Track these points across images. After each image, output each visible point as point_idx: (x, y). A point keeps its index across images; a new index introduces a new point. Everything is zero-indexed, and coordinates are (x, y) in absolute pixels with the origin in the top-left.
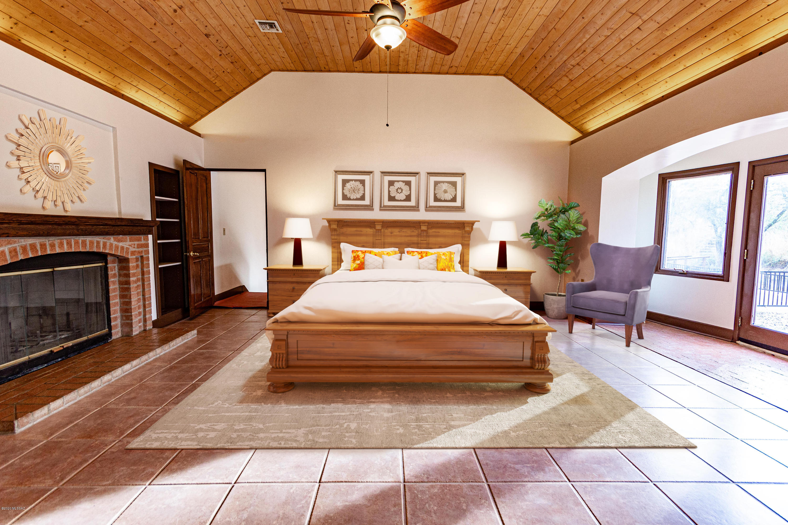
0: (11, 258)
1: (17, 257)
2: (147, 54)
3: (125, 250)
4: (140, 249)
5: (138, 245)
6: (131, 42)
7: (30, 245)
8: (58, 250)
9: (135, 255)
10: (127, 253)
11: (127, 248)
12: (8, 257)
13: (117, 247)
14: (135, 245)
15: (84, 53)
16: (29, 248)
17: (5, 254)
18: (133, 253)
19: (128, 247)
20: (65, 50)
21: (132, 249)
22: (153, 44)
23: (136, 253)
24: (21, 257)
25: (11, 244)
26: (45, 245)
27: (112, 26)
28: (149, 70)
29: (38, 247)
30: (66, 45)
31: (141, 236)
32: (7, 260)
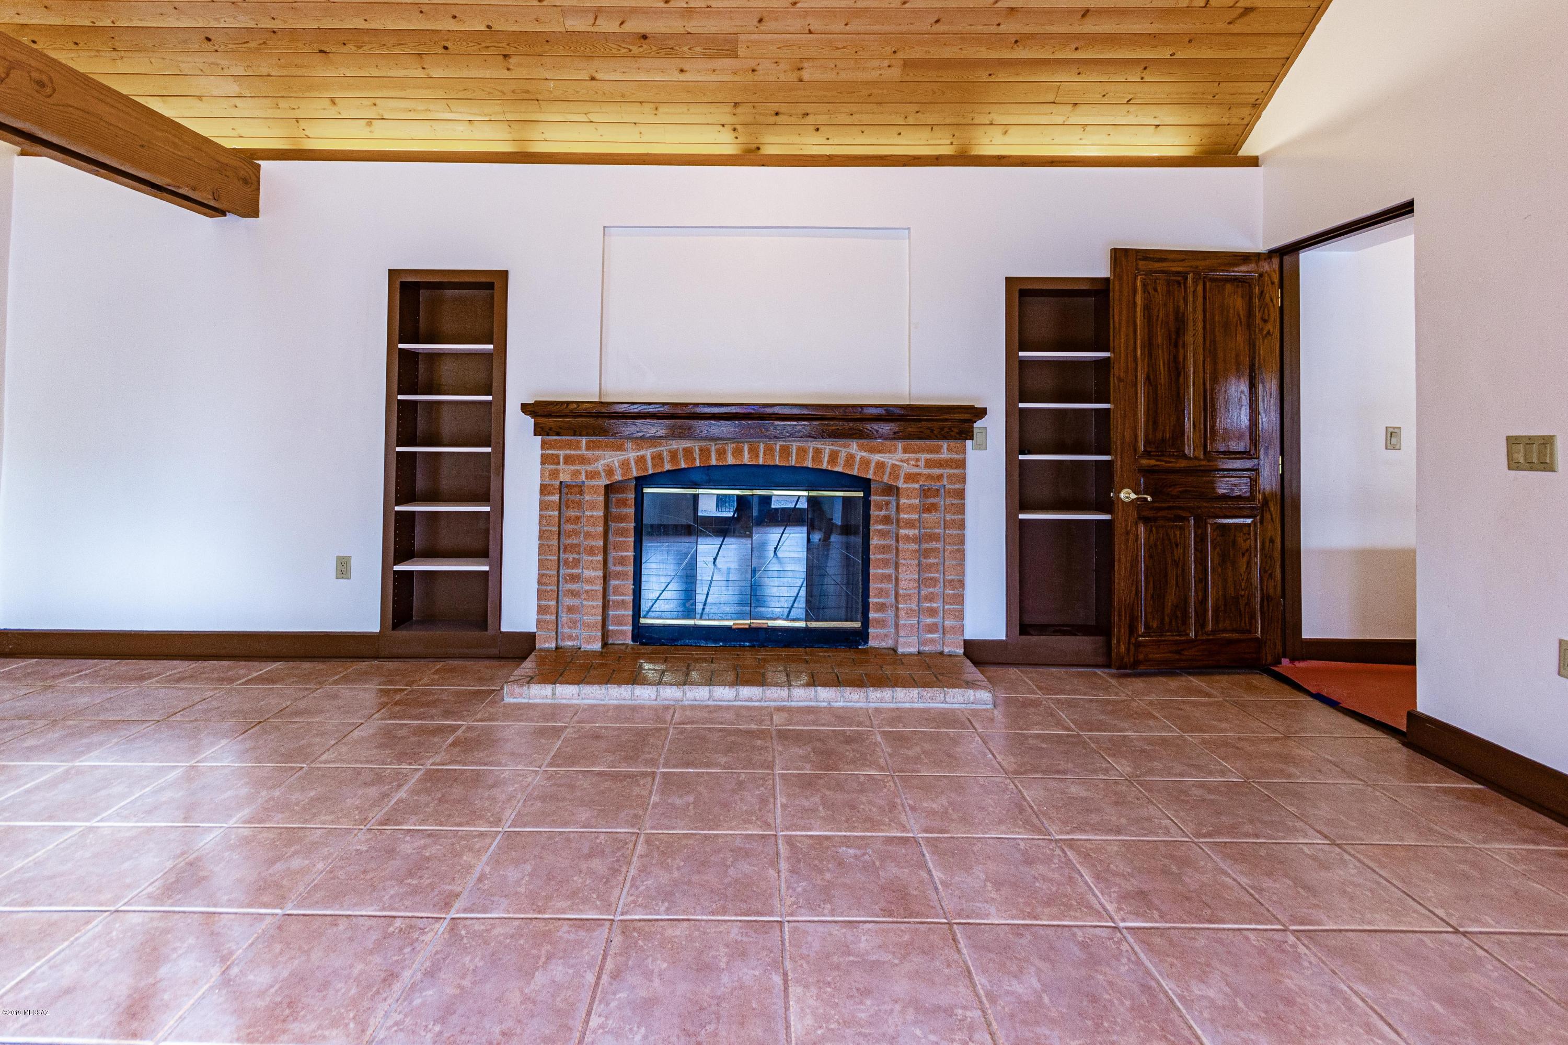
0: (654, 466)
1: (662, 466)
2: (949, 52)
3: (888, 470)
4: (936, 471)
5: (926, 461)
6: (895, 52)
7: (684, 449)
8: (730, 460)
9: (917, 482)
10: (897, 477)
11: (893, 466)
12: (650, 465)
13: (866, 463)
14: (918, 460)
15: (843, 118)
16: (681, 455)
17: (646, 460)
18: (910, 478)
19: (897, 463)
20: (817, 130)
21: (907, 469)
22: (938, 28)
23: (923, 479)
24: (668, 467)
25: (656, 447)
26: (709, 450)
27: (838, 48)
28: (985, 78)
29: (697, 454)
30: (810, 119)
31: (940, 443)
32: (647, 470)
